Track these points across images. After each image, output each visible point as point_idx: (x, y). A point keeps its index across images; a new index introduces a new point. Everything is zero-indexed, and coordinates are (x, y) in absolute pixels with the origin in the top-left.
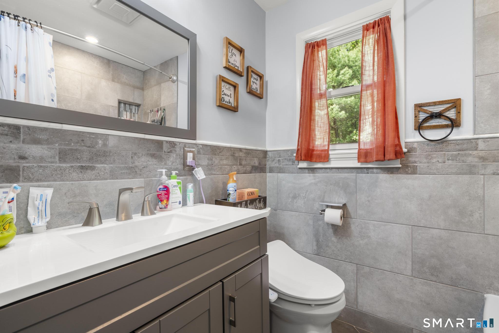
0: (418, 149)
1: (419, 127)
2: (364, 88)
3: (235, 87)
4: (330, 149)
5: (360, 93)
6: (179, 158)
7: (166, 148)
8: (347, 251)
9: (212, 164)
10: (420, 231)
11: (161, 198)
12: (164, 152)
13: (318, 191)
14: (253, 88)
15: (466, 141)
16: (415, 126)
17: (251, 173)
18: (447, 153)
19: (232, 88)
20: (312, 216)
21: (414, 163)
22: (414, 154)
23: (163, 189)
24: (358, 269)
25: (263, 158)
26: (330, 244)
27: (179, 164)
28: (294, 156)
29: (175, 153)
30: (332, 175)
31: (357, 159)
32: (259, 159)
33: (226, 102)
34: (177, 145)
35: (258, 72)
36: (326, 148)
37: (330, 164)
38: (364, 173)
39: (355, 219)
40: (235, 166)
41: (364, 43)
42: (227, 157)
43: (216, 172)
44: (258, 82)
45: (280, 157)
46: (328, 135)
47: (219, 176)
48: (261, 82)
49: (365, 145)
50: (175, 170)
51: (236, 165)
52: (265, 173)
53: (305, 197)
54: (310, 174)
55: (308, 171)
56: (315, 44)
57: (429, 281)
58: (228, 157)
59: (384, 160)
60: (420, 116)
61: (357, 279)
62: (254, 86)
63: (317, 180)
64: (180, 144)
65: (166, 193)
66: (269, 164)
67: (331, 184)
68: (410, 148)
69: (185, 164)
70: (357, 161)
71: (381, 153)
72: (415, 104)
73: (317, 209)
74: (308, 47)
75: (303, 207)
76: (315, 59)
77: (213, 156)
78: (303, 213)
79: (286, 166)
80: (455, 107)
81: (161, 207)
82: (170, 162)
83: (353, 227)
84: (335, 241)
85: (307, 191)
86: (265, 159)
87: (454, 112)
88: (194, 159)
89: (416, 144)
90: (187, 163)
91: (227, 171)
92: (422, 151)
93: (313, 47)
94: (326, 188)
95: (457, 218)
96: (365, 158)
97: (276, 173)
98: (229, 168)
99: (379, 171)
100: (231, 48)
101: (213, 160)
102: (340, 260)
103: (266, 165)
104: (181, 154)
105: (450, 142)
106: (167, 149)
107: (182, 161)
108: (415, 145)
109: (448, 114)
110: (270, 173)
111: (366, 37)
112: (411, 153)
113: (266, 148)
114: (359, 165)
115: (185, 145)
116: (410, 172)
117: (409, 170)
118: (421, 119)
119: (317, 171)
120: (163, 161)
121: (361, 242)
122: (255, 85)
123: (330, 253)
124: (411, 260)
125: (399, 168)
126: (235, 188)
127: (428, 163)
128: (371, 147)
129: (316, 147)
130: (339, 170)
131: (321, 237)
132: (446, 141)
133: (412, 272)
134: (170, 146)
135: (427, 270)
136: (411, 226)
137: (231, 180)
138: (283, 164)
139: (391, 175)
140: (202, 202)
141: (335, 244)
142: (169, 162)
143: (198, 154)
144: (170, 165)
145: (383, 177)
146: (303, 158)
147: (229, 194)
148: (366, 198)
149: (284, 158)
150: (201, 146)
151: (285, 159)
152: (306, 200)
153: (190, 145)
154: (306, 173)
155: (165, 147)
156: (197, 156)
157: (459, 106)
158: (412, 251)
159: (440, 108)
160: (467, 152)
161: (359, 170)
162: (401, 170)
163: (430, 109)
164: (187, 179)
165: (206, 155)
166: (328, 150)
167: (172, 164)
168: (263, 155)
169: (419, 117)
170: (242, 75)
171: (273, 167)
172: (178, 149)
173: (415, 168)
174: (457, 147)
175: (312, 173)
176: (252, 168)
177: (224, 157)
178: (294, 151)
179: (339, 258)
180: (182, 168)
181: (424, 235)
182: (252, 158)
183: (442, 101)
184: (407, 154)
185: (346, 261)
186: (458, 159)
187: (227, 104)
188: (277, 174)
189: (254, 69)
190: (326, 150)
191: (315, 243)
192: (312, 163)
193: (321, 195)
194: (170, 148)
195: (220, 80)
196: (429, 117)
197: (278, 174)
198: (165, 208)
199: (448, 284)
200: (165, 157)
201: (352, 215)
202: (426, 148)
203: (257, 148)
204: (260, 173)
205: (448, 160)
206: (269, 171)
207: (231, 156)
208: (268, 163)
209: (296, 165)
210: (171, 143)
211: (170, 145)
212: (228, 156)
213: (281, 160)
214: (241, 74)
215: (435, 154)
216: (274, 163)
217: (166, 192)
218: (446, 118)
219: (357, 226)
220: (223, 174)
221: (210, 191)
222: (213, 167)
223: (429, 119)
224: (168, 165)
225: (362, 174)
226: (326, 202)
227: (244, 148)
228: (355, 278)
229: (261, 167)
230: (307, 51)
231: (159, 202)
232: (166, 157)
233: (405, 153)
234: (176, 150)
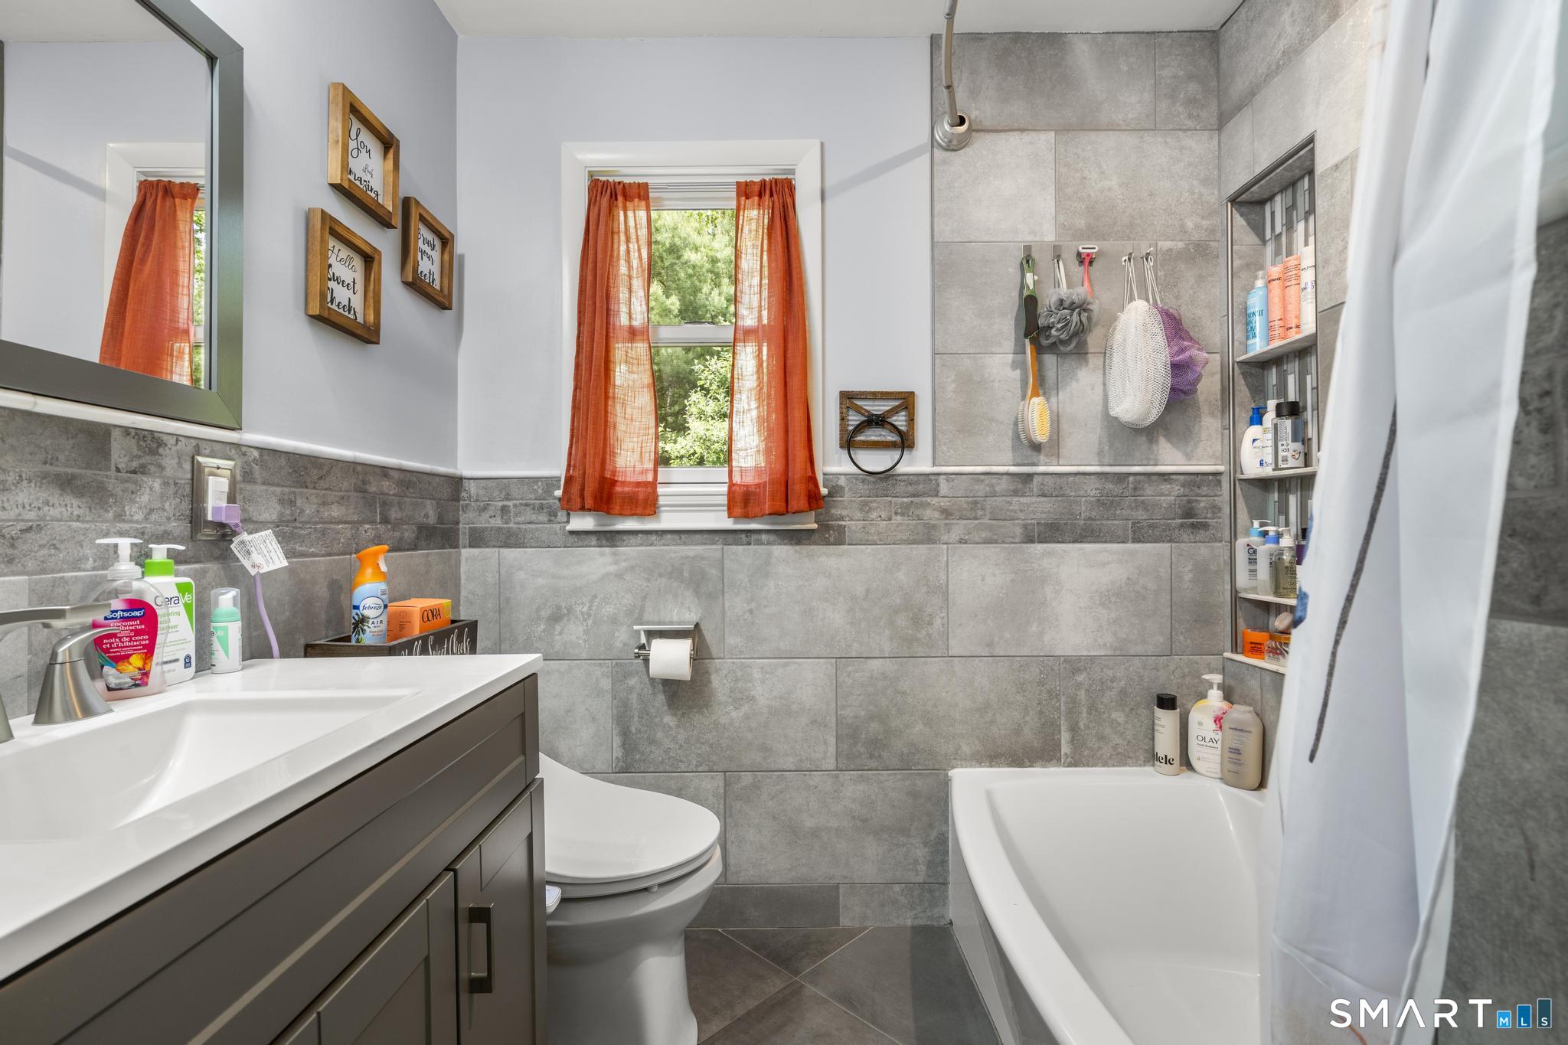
0: (847, 489)
1: (849, 443)
2: (740, 335)
3: (369, 259)
4: (658, 481)
5: (732, 344)
6: (176, 493)
7: (125, 456)
8: (703, 743)
9: (293, 518)
10: (850, 669)
11: (118, 647)
12: (113, 468)
13: (626, 596)
14: (422, 272)
15: (922, 478)
16: (841, 439)
17: (415, 548)
18: (894, 499)
19: (358, 262)
20: (608, 667)
21: (840, 520)
22: (840, 501)
23: (126, 614)
24: (727, 783)
25: (448, 500)
26: (659, 735)
27: (173, 518)
28: (555, 498)
29: (159, 477)
30: (662, 550)
31: (726, 508)
32: (438, 503)
33: (338, 306)
34: (166, 445)
35: (438, 222)
36: (650, 478)
37: (659, 521)
38: (741, 545)
39: (721, 660)
40: (367, 526)
41: (740, 226)
42: (342, 494)
43: (306, 547)
44: (436, 255)
45: (507, 499)
46: (654, 443)
47: (319, 561)
48: (446, 257)
49: (743, 474)
50: (160, 539)
51: (373, 522)
52: (457, 547)
53: (589, 615)
54: (603, 549)
55: (598, 539)
56: (619, 189)
57: (866, 772)
58: (346, 493)
59: (785, 512)
60: (850, 418)
61: (725, 811)
62: (425, 266)
63: (624, 564)
64: (177, 440)
65: (143, 627)
66: (468, 520)
67: (661, 575)
68: (833, 486)
69: (196, 517)
70: (726, 514)
71: (781, 495)
72: (841, 392)
73: (625, 645)
74: (597, 191)
75: (583, 644)
76: (616, 230)
77: (297, 490)
78: (584, 662)
79: (529, 526)
80: (906, 408)
81: (113, 682)
82: (140, 508)
83: (716, 681)
84: (672, 724)
85: (595, 597)
86: (457, 504)
87: (904, 418)
88: (231, 499)
89: (843, 477)
90: (206, 515)
91: (342, 543)
92: (854, 495)
93: (614, 196)
94: (648, 586)
95: (910, 632)
96: (744, 508)
97: (494, 546)
98: (349, 534)
99: (772, 537)
100: (356, 125)
101: (299, 503)
102: (685, 770)
103: (457, 523)
104: (181, 479)
105: (898, 478)
106: (126, 459)
107: (186, 506)
108: (842, 481)
109: (896, 421)
110: (474, 547)
111: (744, 210)
112: (835, 499)
113: (457, 469)
114: (729, 524)
115: (199, 446)
116: (832, 539)
117: (830, 536)
118: (852, 425)
119: (624, 541)
120: (111, 506)
121: (734, 714)
122: (429, 265)
123: (660, 759)
124: (834, 734)
125: (812, 531)
126: (384, 597)
127: (864, 520)
128: (757, 481)
129: (621, 474)
130: (682, 536)
131: (636, 719)
132: (893, 475)
133: (837, 761)
134: (139, 447)
135: (862, 750)
136: (834, 660)
137: (369, 571)
138: (519, 519)
139: (798, 548)
140: (267, 654)
141: (670, 732)
142: (134, 510)
143: (244, 481)
144: (137, 522)
145: (782, 551)
146: (589, 502)
147: (363, 620)
148: (745, 605)
149: (521, 501)
150: (256, 453)
151: (527, 505)
152: (590, 622)
153: (217, 447)
154: (590, 546)
155: (120, 453)
156: (241, 489)
157: (911, 406)
158: (837, 713)
159: (884, 405)
160: (924, 499)
161: (730, 537)
162: (816, 536)
163: (866, 405)
164: (204, 572)
165: (273, 485)
166: (654, 484)
167: (146, 518)
168: (449, 490)
169: (848, 420)
170: (393, 224)
171: (484, 529)
172: (169, 462)
173: (841, 530)
174: (910, 489)
175: (608, 546)
176: (420, 532)
177: (334, 493)
178: (555, 483)
179: (683, 767)
180: (187, 533)
181: (857, 674)
182: (420, 500)
183: (887, 393)
184: (826, 499)
185: (699, 770)
186: (911, 514)
187: (341, 311)
188: (497, 549)
189: (427, 211)
190: (649, 482)
191: (617, 741)
192: (607, 519)
193: (635, 605)
194: (140, 457)
195: (322, 228)
196: (865, 424)
197: (501, 550)
198: (136, 685)
199: (897, 767)
200: (118, 490)
201: (714, 651)
202: (862, 487)
203: (434, 467)
204: (443, 547)
205: (896, 514)
206: (470, 543)
207: (356, 490)
208: (463, 518)
209: (559, 523)
210: (144, 437)
211: (141, 445)
212: (346, 491)
213: (512, 507)
214: (387, 219)
215: (875, 501)
216: (486, 515)
217: (141, 624)
218: (893, 429)
219: (726, 676)
220: (330, 555)
221: (287, 614)
222: (296, 528)
223: (864, 427)
224: (131, 522)
225: (735, 547)
226: (648, 623)
227: (397, 468)
228: (722, 806)
229: (444, 528)
230: (596, 200)
231: (102, 667)
232: (123, 491)
233: (824, 497)
234: (164, 464)
